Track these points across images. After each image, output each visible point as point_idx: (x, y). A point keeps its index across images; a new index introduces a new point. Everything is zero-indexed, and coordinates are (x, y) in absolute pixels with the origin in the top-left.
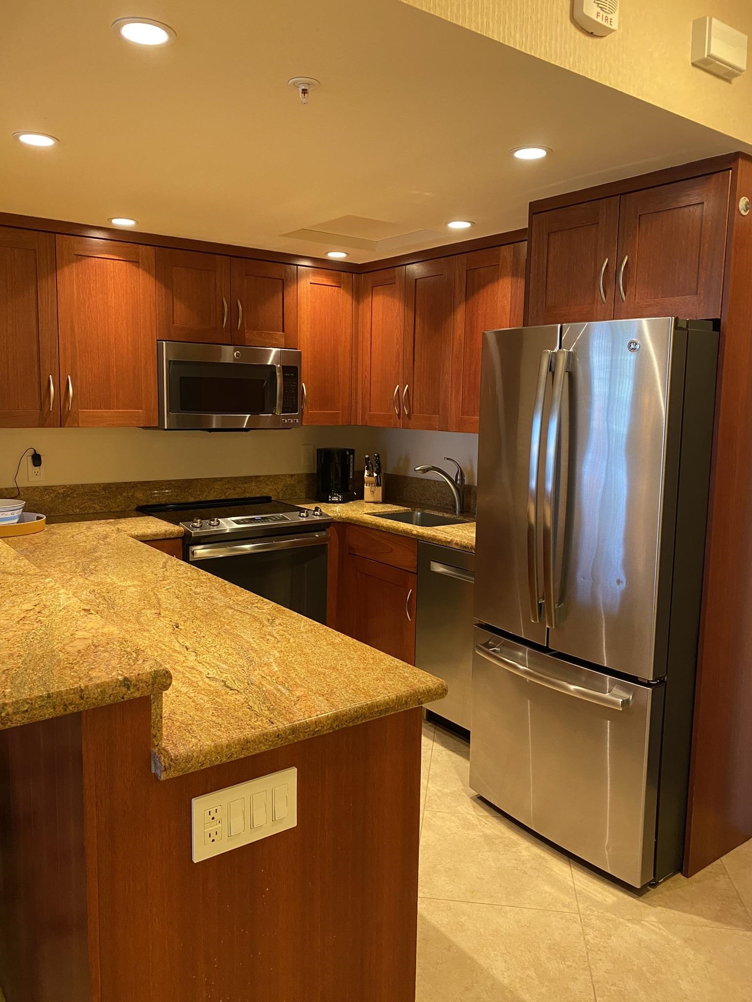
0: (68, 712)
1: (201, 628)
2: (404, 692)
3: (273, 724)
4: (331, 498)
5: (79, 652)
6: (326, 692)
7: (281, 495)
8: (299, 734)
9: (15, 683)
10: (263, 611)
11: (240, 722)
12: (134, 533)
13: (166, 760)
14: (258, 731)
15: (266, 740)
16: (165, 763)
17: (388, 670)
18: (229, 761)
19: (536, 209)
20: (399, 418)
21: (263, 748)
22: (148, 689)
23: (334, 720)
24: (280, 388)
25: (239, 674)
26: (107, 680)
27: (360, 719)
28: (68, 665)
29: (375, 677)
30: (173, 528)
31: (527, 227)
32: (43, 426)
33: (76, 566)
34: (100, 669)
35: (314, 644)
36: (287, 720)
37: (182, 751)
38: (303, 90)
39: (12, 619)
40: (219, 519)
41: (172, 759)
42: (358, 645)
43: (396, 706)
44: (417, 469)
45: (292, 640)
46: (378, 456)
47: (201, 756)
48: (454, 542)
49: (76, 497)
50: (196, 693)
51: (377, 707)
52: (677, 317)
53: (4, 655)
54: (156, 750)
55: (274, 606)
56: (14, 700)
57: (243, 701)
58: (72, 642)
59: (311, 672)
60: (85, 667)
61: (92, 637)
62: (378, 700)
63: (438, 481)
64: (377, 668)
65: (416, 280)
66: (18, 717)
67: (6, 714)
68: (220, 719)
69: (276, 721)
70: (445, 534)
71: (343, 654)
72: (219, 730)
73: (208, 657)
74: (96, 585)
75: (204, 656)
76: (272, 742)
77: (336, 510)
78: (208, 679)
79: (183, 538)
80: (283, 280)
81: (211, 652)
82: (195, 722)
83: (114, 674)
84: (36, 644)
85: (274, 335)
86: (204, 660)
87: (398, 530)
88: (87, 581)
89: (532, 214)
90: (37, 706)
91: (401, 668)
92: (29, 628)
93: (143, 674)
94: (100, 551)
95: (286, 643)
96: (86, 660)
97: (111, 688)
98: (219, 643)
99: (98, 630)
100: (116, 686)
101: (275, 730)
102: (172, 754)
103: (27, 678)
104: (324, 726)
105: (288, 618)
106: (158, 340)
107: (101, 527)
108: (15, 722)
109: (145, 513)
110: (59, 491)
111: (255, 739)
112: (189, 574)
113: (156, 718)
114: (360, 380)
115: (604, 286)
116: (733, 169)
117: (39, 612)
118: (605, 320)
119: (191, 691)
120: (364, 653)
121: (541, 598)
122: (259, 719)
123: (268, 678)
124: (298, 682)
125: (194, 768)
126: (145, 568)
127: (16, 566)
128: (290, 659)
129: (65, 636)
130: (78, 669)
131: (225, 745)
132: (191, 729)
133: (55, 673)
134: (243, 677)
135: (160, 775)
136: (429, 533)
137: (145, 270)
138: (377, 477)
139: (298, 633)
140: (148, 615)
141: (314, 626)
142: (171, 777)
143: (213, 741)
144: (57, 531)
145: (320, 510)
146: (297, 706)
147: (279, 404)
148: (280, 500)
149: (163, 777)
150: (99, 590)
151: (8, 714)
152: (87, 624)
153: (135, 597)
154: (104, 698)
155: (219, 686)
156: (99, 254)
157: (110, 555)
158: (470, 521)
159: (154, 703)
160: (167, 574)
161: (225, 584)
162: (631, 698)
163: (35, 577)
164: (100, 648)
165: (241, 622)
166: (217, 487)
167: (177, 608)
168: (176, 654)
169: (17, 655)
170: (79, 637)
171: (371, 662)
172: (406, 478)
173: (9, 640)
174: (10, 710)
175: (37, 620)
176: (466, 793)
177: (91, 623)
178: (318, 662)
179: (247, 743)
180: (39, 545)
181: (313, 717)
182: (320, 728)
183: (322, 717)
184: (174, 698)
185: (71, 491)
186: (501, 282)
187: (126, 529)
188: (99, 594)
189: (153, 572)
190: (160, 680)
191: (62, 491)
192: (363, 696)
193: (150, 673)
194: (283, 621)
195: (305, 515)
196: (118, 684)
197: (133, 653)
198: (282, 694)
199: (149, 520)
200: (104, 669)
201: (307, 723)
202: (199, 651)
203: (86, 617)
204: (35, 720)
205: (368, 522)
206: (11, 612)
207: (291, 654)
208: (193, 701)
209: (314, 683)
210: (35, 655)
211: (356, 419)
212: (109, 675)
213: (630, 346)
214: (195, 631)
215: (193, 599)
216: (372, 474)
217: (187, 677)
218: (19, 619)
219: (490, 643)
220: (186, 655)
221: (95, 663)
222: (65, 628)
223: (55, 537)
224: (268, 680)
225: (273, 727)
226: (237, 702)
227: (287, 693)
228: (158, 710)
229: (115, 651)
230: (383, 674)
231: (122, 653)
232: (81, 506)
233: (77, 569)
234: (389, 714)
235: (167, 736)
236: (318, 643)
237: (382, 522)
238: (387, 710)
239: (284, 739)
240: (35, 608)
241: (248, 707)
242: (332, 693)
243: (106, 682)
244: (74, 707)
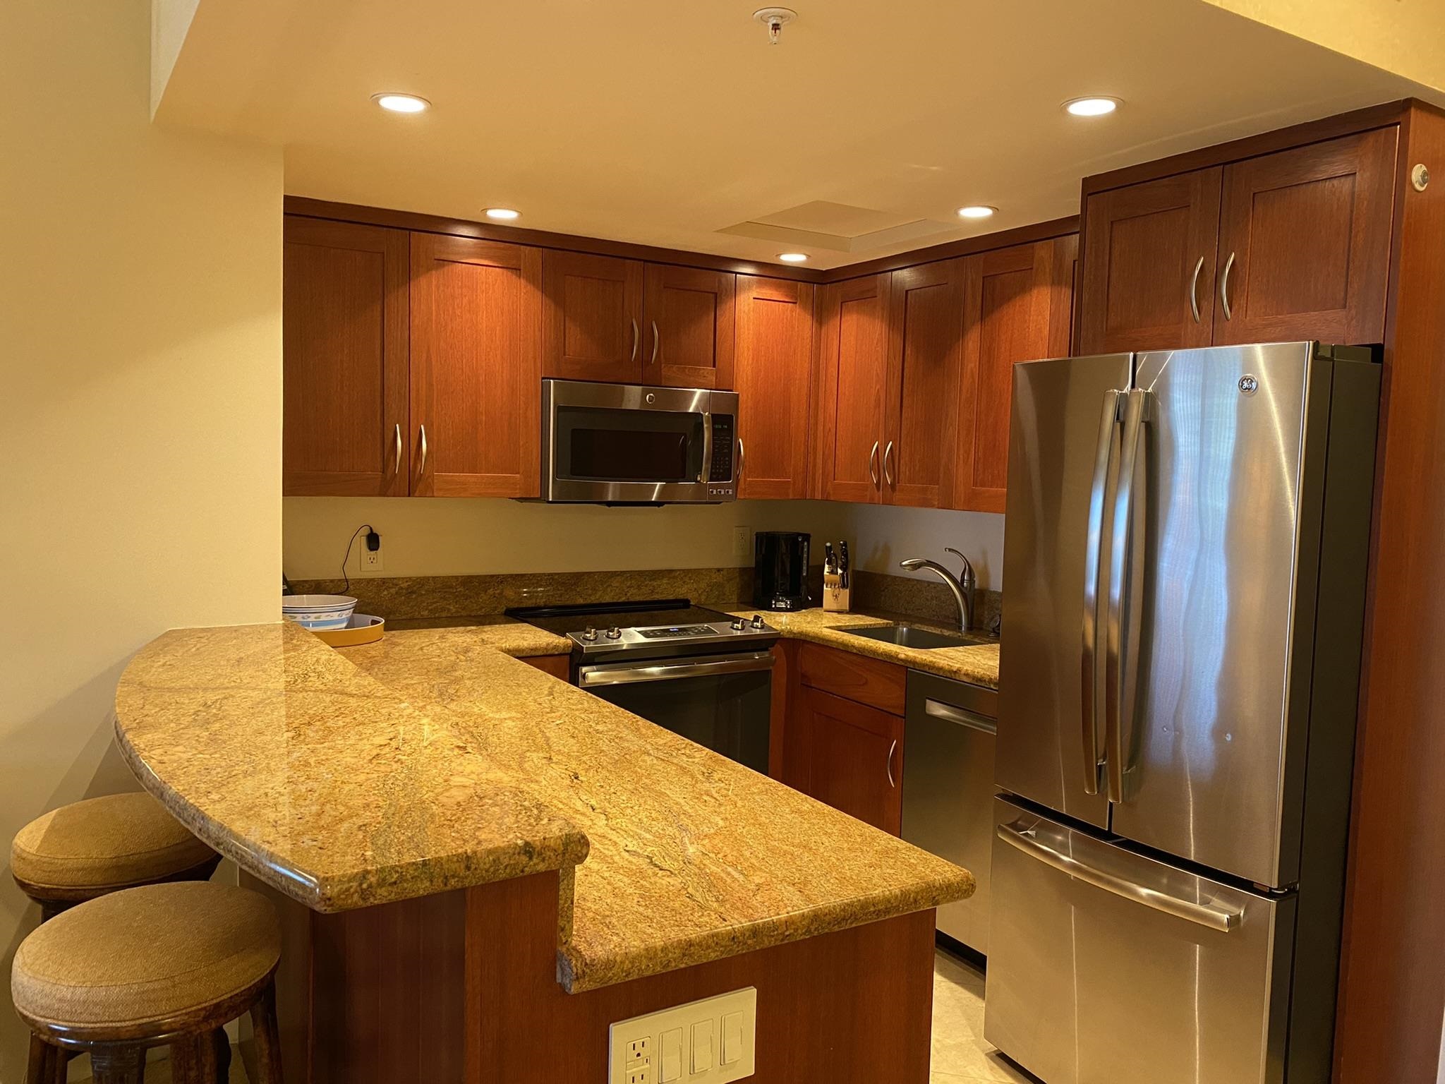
0: (449, 888)
1: (609, 781)
2: (912, 885)
3: (726, 921)
4: (775, 604)
5: (459, 804)
6: (797, 880)
7: (703, 598)
8: (762, 938)
9: (377, 844)
10: (694, 760)
11: (678, 916)
12: (505, 647)
13: (579, 965)
14: (705, 932)
15: (717, 943)
16: (577, 969)
17: (886, 853)
18: (664, 971)
19: (1093, 187)
20: (878, 489)
21: (713, 956)
22: (557, 860)
23: (812, 920)
24: (708, 444)
25: (670, 848)
26: (502, 845)
27: (849, 921)
28: (446, 822)
29: (866, 862)
30: (557, 641)
31: (1080, 213)
32: (384, 496)
33: (430, 689)
34: (490, 829)
35: (773, 811)
36: (745, 917)
37: (601, 953)
38: (774, 25)
39: (362, 756)
40: (620, 630)
41: (586, 964)
42: (837, 815)
43: (901, 906)
44: (904, 563)
45: (740, 804)
46: (845, 544)
47: (627, 962)
48: (963, 672)
49: (425, 595)
50: (612, 872)
51: (873, 905)
52: (1317, 341)
53: (356, 804)
54: (564, 950)
55: (709, 754)
56: (379, 867)
57: (680, 887)
58: (447, 790)
59: (772, 850)
60: (470, 826)
61: (473, 785)
62: (874, 895)
63: (933, 583)
64: (868, 849)
65: (907, 291)
66: (383, 892)
67: (368, 885)
68: (650, 910)
69: (730, 918)
70: (947, 659)
71: (816, 827)
72: (649, 926)
73: (623, 822)
74: (459, 715)
75: (618, 820)
76: (726, 947)
77: (783, 621)
78: (627, 853)
79: (570, 655)
80: (716, 294)
81: (627, 815)
82: (614, 913)
83: (511, 836)
84: (398, 791)
85: (702, 371)
86: (619, 826)
87: (877, 653)
88: (446, 710)
89: (1086, 195)
90: (409, 877)
91: (903, 851)
92: (386, 769)
93: (552, 838)
94: (461, 670)
95: (731, 807)
96: (470, 816)
97: (507, 856)
98: (637, 802)
99: (480, 776)
100: (514, 854)
101: (729, 930)
102: (586, 957)
103: (392, 837)
104: (797, 929)
105: (731, 772)
106: (543, 378)
107: (459, 637)
108: (379, 897)
109: (518, 619)
110: (402, 586)
111: (700, 942)
112: (586, 705)
113: (565, 903)
114: (820, 434)
115: (1198, 297)
116: (1402, 123)
117: (397, 749)
118: (1198, 346)
119: (605, 868)
120: (847, 828)
121: (1101, 758)
122: (705, 913)
123: (711, 855)
124: (756, 864)
125: (616, 978)
126: (524, 694)
127: (359, 686)
128: (741, 831)
129: (437, 782)
130: (460, 828)
131: (660, 948)
132: (610, 923)
133: (429, 833)
134: (675, 852)
135: (569, 986)
136: (924, 658)
137: (528, 279)
138: (842, 574)
139: (747, 793)
140: (535, 760)
141: (769, 784)
142: (585, 990)
143: (643, 942)
144: (399, 641)
145: (762, 620)
146: (758, 898)
147: (705, 468)
148: (702, 605)
149: (574, 989)
150: (464, 724)
151: (370, 886)
152: (465, 766)
153: (514, 734)
154: (498, 870)
155: (643, 863)
156: (467, 258)
157: (474, 676)
158: (983, 642)
159: (563, 881)
160: (555, 703)
161: (637, 721)
162: (1242, 915)
163: (386, 701)
164: (487, 801)
165: (666, 775)
166: (615, 584)
167: (574, 752)
168: (578, 816)
169: (375, 805)
170: (455, 784)
171: (859, 840)
172: (885, 577)
173: (361, 785)
174: (373, 879)
175: (396, 760)
176: (979, 1047)
177: (469, 766)
178: (781, 837)
179: (690, 946)
180: (376, 658)
181: (783, 914)
182: (792, 931)
183: (795, 915)
184: (582, 877)
185: (417, 586)
186: (1035, 292)
187: (493, 640)
188: (464, 728)
189: (535, 701)
190: (573, 848)
191: (405, 585)
192: (851, 888)
193: (560, 837)
194: (724, 776)
195: (740, 626)
196: (517, 852)
197: (533, 809)
198: (735, 880)
199: (523, 629)
200: (496, 830)
201: (773, 923)
202: (610, 813)
203: (462, 758)
204: (406, 896)
205: (832, 639)
206: (359, 747)
207: (741, 824)
208: (608, 884)
209: (778, 866)
210: (398, 807)
211: (813, 490)
212: (503, 837)
213: (1243, 384)
214: (602, 784)
215: (594, 739)
216: (835, 570)
217: (596, 848)
218: (371, 758)
219: (1019, 822)
220: (593, 818)
221: (483, 821)
222: (435, 771)
223: (397, 649)
224: (712, 858)
225: (726, 926)
226: (671, 888)
227: (741, 878)
228: (568, 891)
229: (508, 805)
230: (878, 859)
231: (518, 808)
232: (430, 608)
233: (431, 694)
234: (891, 916)
235: (578, 930)
236: (779, 809)
237: (852, 640)
238: (887, 911)
239: (741, 944)
240: (391, 742)
241: (687, 895)
242: (806, 883)
243: (500, 847)
244: (458, 881)
